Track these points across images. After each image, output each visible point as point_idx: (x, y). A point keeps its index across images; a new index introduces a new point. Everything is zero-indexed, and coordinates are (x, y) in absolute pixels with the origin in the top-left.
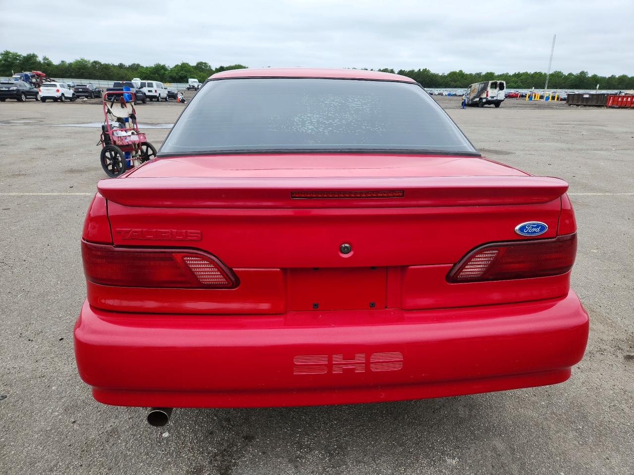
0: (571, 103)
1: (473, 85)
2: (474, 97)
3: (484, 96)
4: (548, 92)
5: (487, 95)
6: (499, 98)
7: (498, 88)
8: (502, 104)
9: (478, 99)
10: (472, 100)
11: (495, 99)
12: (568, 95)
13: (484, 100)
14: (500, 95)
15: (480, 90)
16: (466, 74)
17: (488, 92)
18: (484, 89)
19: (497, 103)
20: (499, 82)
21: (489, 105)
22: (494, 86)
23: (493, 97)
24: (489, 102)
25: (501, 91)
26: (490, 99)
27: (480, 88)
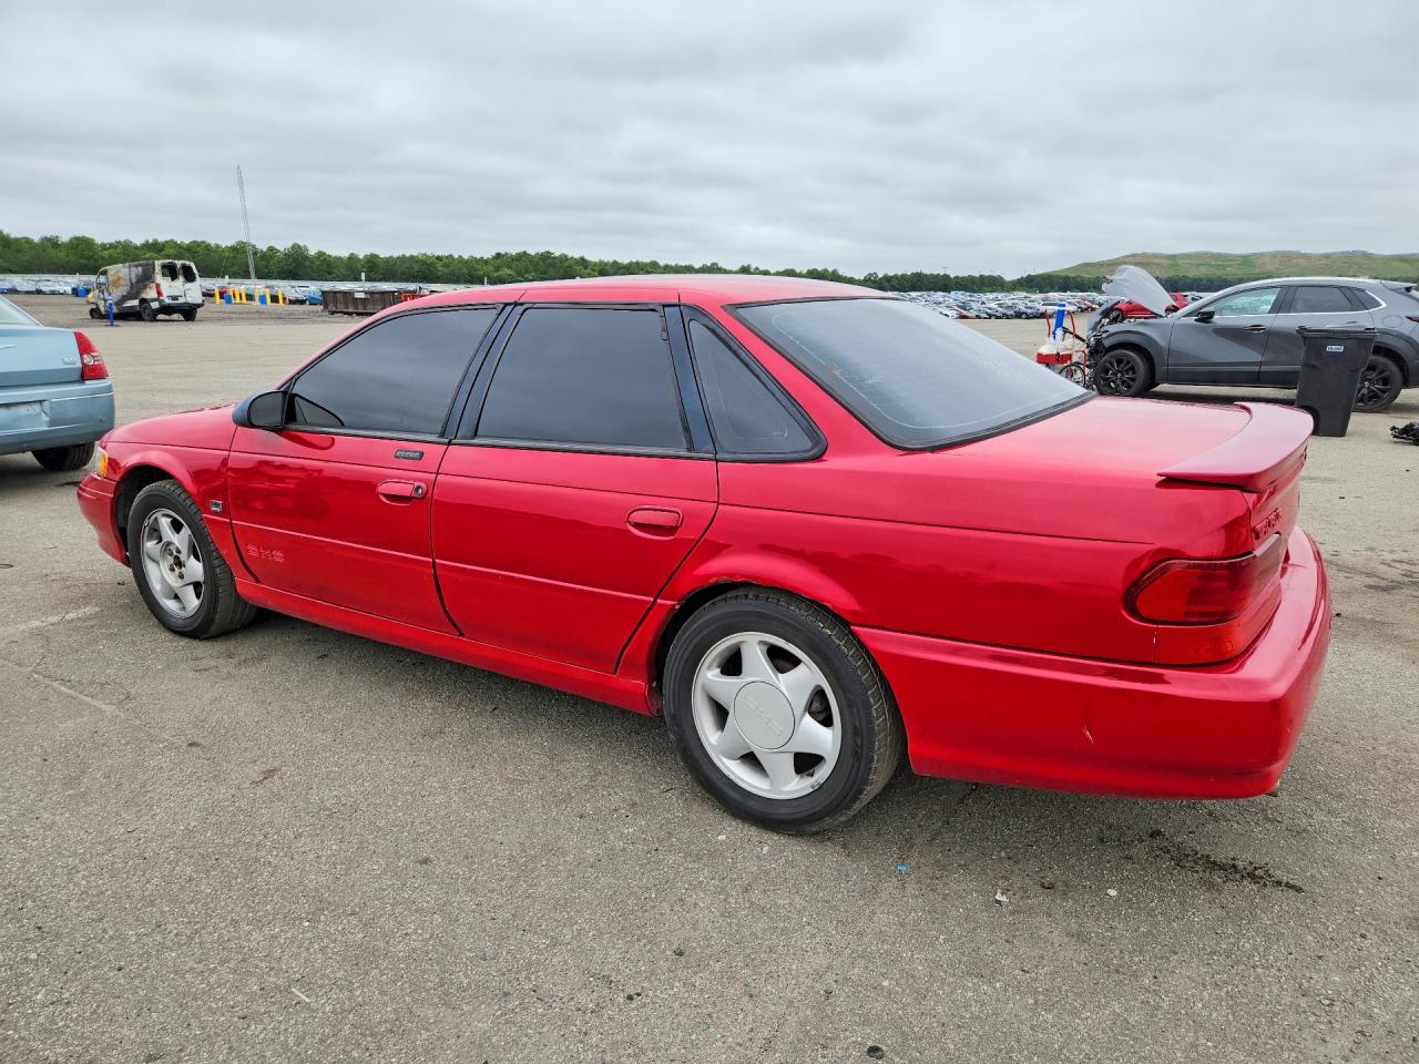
0: (334, 309)
1: (112, 269)
2: (123, 296)
3: (151, 294)
4: (259, 287)
5: (159, 293)
6: (190, 300)
7: (181, 278)
8: (200, 313)
9: (135, 303)
10: (118, 303)
11: (181, 300)
12: (324, 293)
13: (155, 305)
14: (192, 292)
15: (134, 281)
16: (17, 240)
17: (158, 286)
18: (146, 278)
19: (189, 312)
20: (179, 263)
21: (169, 315)
22: (171, 272)
23: (175, 298)
24: (167, 310)
25: (189, 285)
26: (168, 301)
27: (133, 276)
